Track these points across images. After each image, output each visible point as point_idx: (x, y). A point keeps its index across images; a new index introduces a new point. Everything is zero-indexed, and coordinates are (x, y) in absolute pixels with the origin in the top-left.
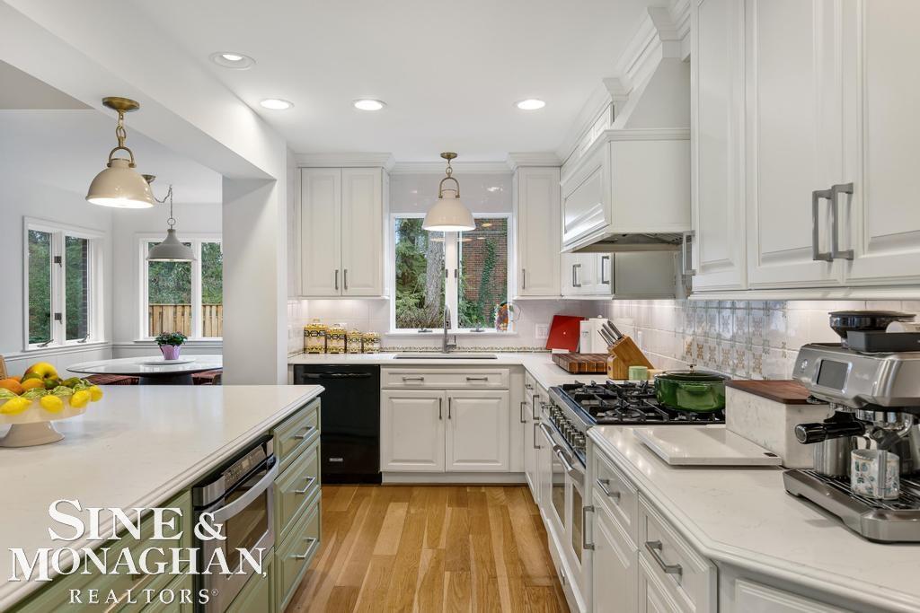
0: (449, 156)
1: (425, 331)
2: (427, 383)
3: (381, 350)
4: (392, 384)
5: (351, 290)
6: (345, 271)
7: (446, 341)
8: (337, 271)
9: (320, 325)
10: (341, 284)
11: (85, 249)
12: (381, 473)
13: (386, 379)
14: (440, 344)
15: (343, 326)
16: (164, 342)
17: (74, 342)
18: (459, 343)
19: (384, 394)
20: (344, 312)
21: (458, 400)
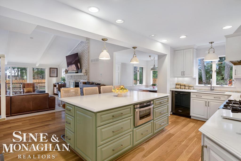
0: (211, 43)
1: (206, 85)
2: (203, 97)
3: (194, 89)
4: (193, 97)
5: (185, 76)
6: (184, 72)
7: (211, 88)
8: (182, 72)
9: (179, 83)
10: (183, 74)
11: (143, 69)
12: (191, 116)
13: (192, 95)
14: (210, 88)
15: (185, 83)
16: (153, 85)
17: (141, 85)
18: (215, 89)
19: (191, 99)
20: (185, 80)
21: (211, 102)
